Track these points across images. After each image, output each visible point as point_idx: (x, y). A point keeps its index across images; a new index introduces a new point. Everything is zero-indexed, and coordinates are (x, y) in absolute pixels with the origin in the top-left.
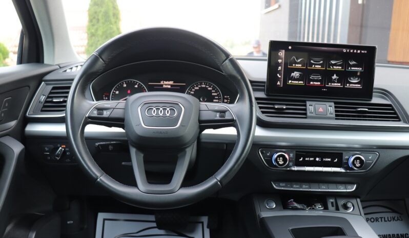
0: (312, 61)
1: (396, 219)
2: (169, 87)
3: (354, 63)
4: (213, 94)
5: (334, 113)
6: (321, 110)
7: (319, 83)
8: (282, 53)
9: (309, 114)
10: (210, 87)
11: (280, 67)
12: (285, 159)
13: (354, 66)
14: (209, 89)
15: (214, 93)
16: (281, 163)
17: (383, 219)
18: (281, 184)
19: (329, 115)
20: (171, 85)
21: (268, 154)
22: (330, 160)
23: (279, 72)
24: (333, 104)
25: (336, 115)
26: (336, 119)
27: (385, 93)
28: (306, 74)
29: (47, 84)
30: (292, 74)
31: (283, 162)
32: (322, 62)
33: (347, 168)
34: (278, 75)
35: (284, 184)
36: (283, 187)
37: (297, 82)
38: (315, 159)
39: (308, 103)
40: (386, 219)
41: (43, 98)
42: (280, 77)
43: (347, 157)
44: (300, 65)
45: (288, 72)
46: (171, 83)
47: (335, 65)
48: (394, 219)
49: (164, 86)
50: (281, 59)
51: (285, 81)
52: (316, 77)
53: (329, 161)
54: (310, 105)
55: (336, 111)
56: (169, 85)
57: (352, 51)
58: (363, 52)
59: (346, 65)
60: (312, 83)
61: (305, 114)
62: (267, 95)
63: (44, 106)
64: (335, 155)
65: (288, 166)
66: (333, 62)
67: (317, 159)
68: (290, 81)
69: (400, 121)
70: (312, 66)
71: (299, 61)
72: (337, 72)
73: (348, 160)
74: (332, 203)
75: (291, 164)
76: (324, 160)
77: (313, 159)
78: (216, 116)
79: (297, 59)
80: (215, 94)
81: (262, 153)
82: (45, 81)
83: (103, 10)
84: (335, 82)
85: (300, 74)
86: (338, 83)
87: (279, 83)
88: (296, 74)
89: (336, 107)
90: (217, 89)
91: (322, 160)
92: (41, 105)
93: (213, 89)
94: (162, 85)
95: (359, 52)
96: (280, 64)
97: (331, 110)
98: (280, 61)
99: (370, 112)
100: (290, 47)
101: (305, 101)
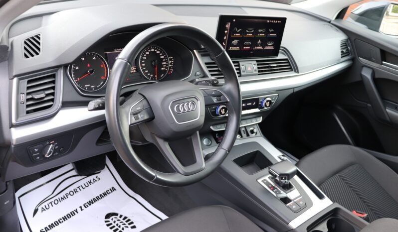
0: (247, 31)
3: (272, 30)
4: (161, 57)
5: (257, 70)
6: (249, 69)
7: (249, 48)
8: (228, 26)
9: (242, 73)
10: (158, 50)
11: (225, 37)
13: (272, 33)
14: (158, 52)
19: (254, 72)
21: (214, 108)
22: (250, 104)
23: (225, 41)
24: (256, 63)
25: (259, 71)
26: (258, 75)
28: (242, 41)
30: (233, 42)
31: (224, 112)
32: (253, 31)
33: (261, 108)
36: (219, 129)
37: (235, 48)
39: (241, 63)
41: (23, 97)
42: (224, 45)
44: (239, 35)
45: (230, 40)
47: (261, 33)
50: (227, 30)
51: (228, 48)
52: (248, 43)
54: (242, 65)
55: (258, 68)
57: (272, 22)
58: (278, 22)
59: (267, 32)
60: (244, 48)
61: (240, 73)
62: (212, 60)
64: (254, 100)
66: (260, 31)
67: (244, 105)
68: (231, 48)
69: (292, 71)
70: (246, 35)
72: (261, 38)
73: (262, 102)
74: (244, 131)
76: (247, 104)
79: (238, 30)
84: (259, 46)
85: (238, 42)
86: (261, 46)
88: (235, 42)
89: (258, 65)
92: (24, 106)
95: (276, 22)
96: (225, 35)
97: (256, 67)
98: (226, 32)
99: (277, 66)
100: (234, 20)
101: (238, 62)
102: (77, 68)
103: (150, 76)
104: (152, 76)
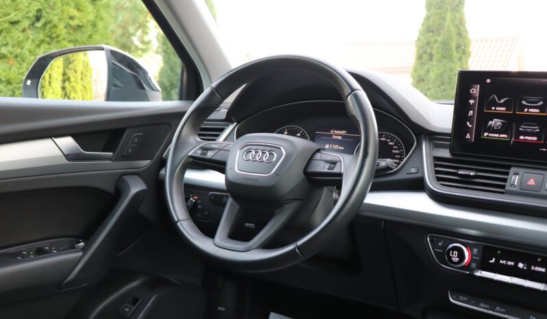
0: (524, 102)
2: (340, 138)
4: (394, 151)
6: (532, 182)
7: (535, 138)
8: (476, 90)
9: (508, 188)
10: (392, 141)
11: (471, 112)
12: (461, 255)
14: (390, 143)
15: (395, 149)
16: (456, 259)
18: (461, 297)
19: (543, 192)
20: (343, 136)
21: (440, 244)
22: (543, 270)
23: (470, 119)
28: (513, 122)
30: (491, 123)
31: (458, 259)
32: (541, 103)
34: (468, 123)
35: (466, 299)
36: (463, 301)
37: (497, 135)
38: (516, 264)
42: (470, 126)
44: (504, 109)
45: (484, 119)
46: (343, 132)
49: (334, 137)
50: (474, 98)
51: (478, 134)
52: (530, 129)
53: (541, 272)
54: (515, 174)
56: (340, 135)
60: (522, 137)
61: (503, 187)
62: (452, 154)
65: (467, 267)
67: (521, 265)
68: (486, 134)
70: (523, 111)
71: (502, 101)
75: (474, 265)
76: (533, 268)
77: (512, 263)
78: (323, 168)
79: (499, 99)
80: (397, 152)
81: (431, 241)
83: (440, 39)
85: (502, 123)
87: (468, 136)
88: (496, 123)
90: (401, 145)
91: (529, 267)
93: (395, 145)
94: (332, 135)
96: (471, 107)
98: (472, 102)
100: (488, 81)
101: (509, 167)
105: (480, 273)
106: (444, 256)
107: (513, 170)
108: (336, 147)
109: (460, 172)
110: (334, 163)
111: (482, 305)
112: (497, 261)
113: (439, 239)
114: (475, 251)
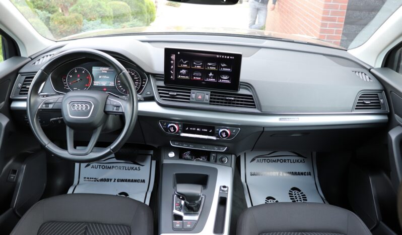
0: (194, 63)
1: (299, 161)
3: (225, 65)
6: (200, 97)
7: (200, 78)
8: (173, 57)
9: (191, 100)
10: (133, 73)
11: (172, 67)
12: (175, 129)
13: (225, 67)
16: (172, 130)
17: (289, 161)
18: (176, 143)
19: (205, 101)
21: (165, 124)
22: (206, 130)
23: (172, 70)
24: (209, 93)
25: (210, 101)
26: (210, 104)
27: (248, 86)
28: (190, 72)
29: (22, 75)
30: (181, 71)
32: (201, 64)
33: (218, 137)
35: (177, 143)
36: (177, 145)
37: (184, 77)
38: (196, 129)
40: (292, 161)
41: (20, 85)
42: (172, 73)
43: (218, 130)
44: (186, 66)
45: (178, 70)
46: (107, 69)
47: (211, 66)
48: (298, 161)
49: (103, 72)
50: (173, 60)
51: (176, 76)
52: (197, 74)
54: (193, 93)
55: (211, 98)
56: (106, 71)
57: (223, 57)
58: (231, 58)
59: (218, 66)
60: (194, 78)
61: (189, 99)
62: (165, 84)
63: (21, 91)
64: (210, 128)
65: (178, 132)
66: (209, 64)
67: (198, 129)
68: (179, 76)
69: (255, 108)
70: (194, 67)
72: (213, 71)
74: (214, 156)
75: (180, 131)
76: (203, 130)
78: (114, 109)
79: (184, 61)
80: (136, 78)
81: (161, 123)
82: (20, 73)
84: (211, 78)
85: (186, 72)
86: (213, 78)
87: (172, 77)
88: (183, 71)
89: (211, 95)
91: (201, 130)
92: (19, 90)
93: (135, 75)
94: (101, 71)
95: (228, 57)
96: (171, 64)
97: (207, 97)
98: (172, 62)
99: (234, 100)
100: (179, 53)
101: (190, 90)
102: (71, 76)
103: (122, 90)
104: (124, 90)
105: (183, 135)
106: (167, 129)
107: (192, 91)
108: (105, 77)
109: (170, 93)
110: (118, 107)
111: (184, 145)
112: (189, 129)
113: (164, 122)
114: (180, 126)
